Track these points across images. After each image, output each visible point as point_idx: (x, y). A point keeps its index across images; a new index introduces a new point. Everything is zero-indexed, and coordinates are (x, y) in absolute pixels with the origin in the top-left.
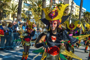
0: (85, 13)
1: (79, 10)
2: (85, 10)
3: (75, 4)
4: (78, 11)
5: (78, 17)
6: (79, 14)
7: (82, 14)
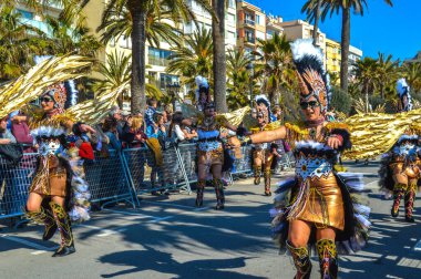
0: (359, 62)
1: (339, 57)
2: (360, 53)
3: (324, 35)
4: (334, 60)
5: (339, 81)
6: (338, 69)
7: (350, 68)
